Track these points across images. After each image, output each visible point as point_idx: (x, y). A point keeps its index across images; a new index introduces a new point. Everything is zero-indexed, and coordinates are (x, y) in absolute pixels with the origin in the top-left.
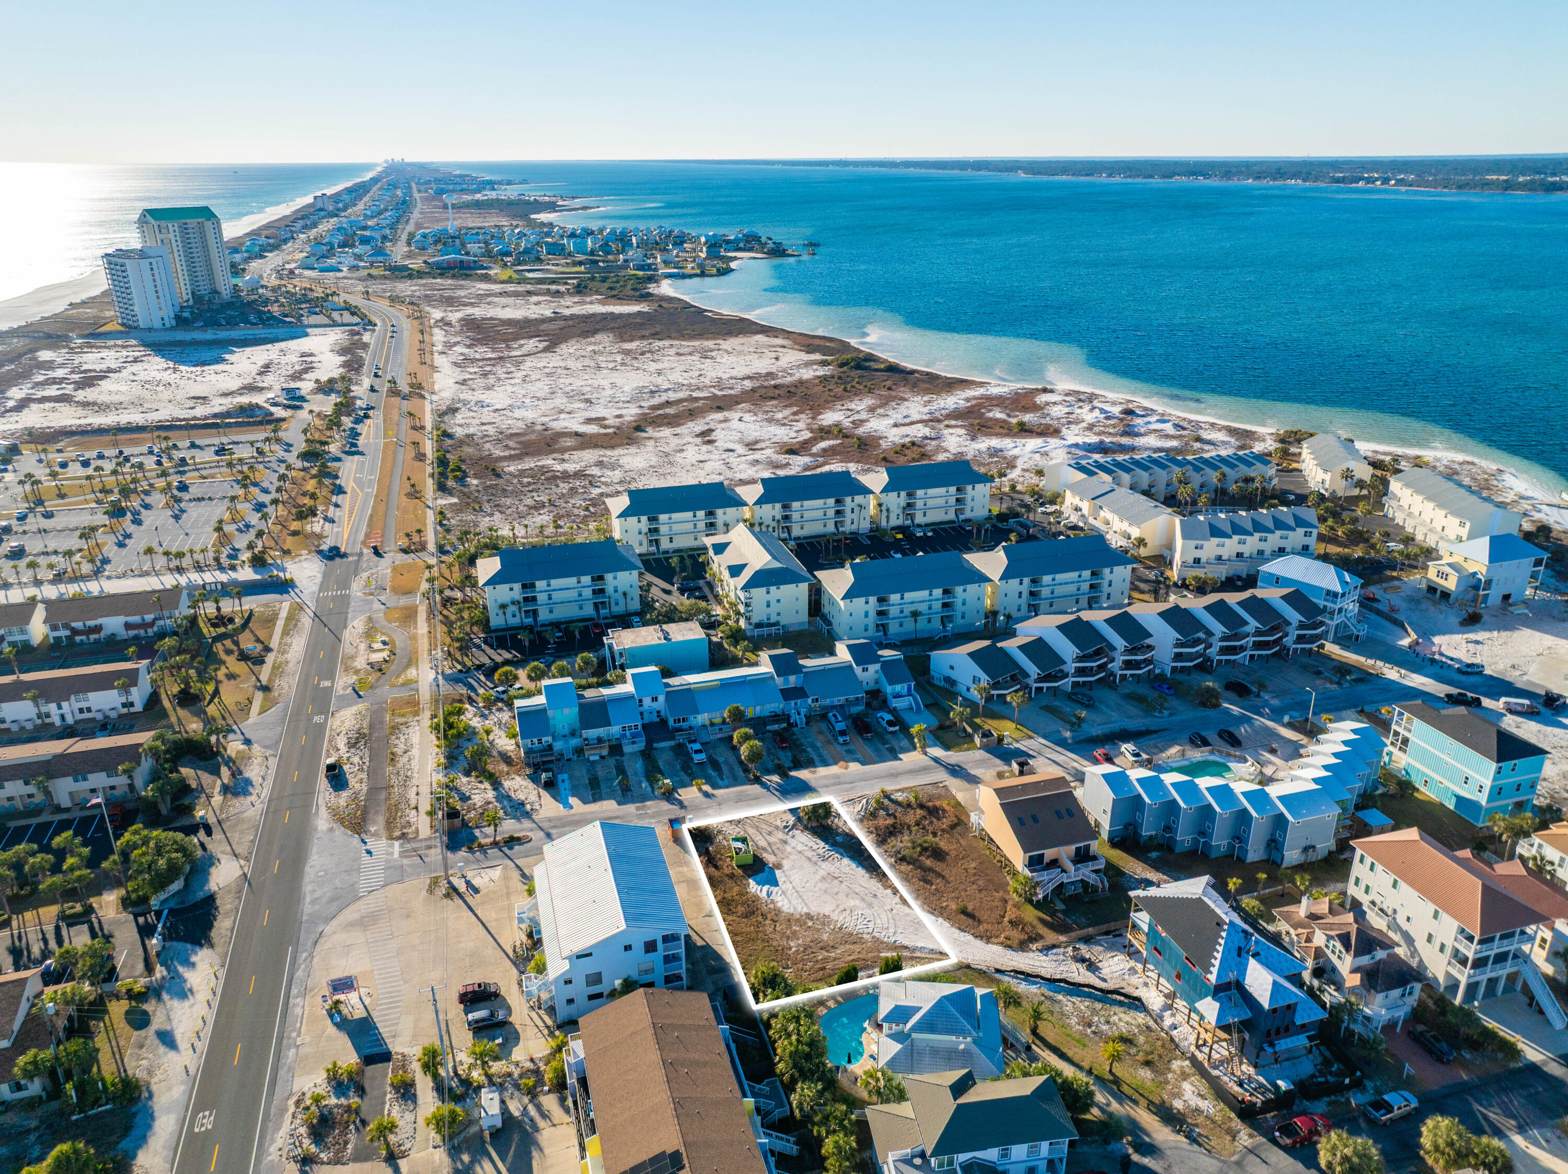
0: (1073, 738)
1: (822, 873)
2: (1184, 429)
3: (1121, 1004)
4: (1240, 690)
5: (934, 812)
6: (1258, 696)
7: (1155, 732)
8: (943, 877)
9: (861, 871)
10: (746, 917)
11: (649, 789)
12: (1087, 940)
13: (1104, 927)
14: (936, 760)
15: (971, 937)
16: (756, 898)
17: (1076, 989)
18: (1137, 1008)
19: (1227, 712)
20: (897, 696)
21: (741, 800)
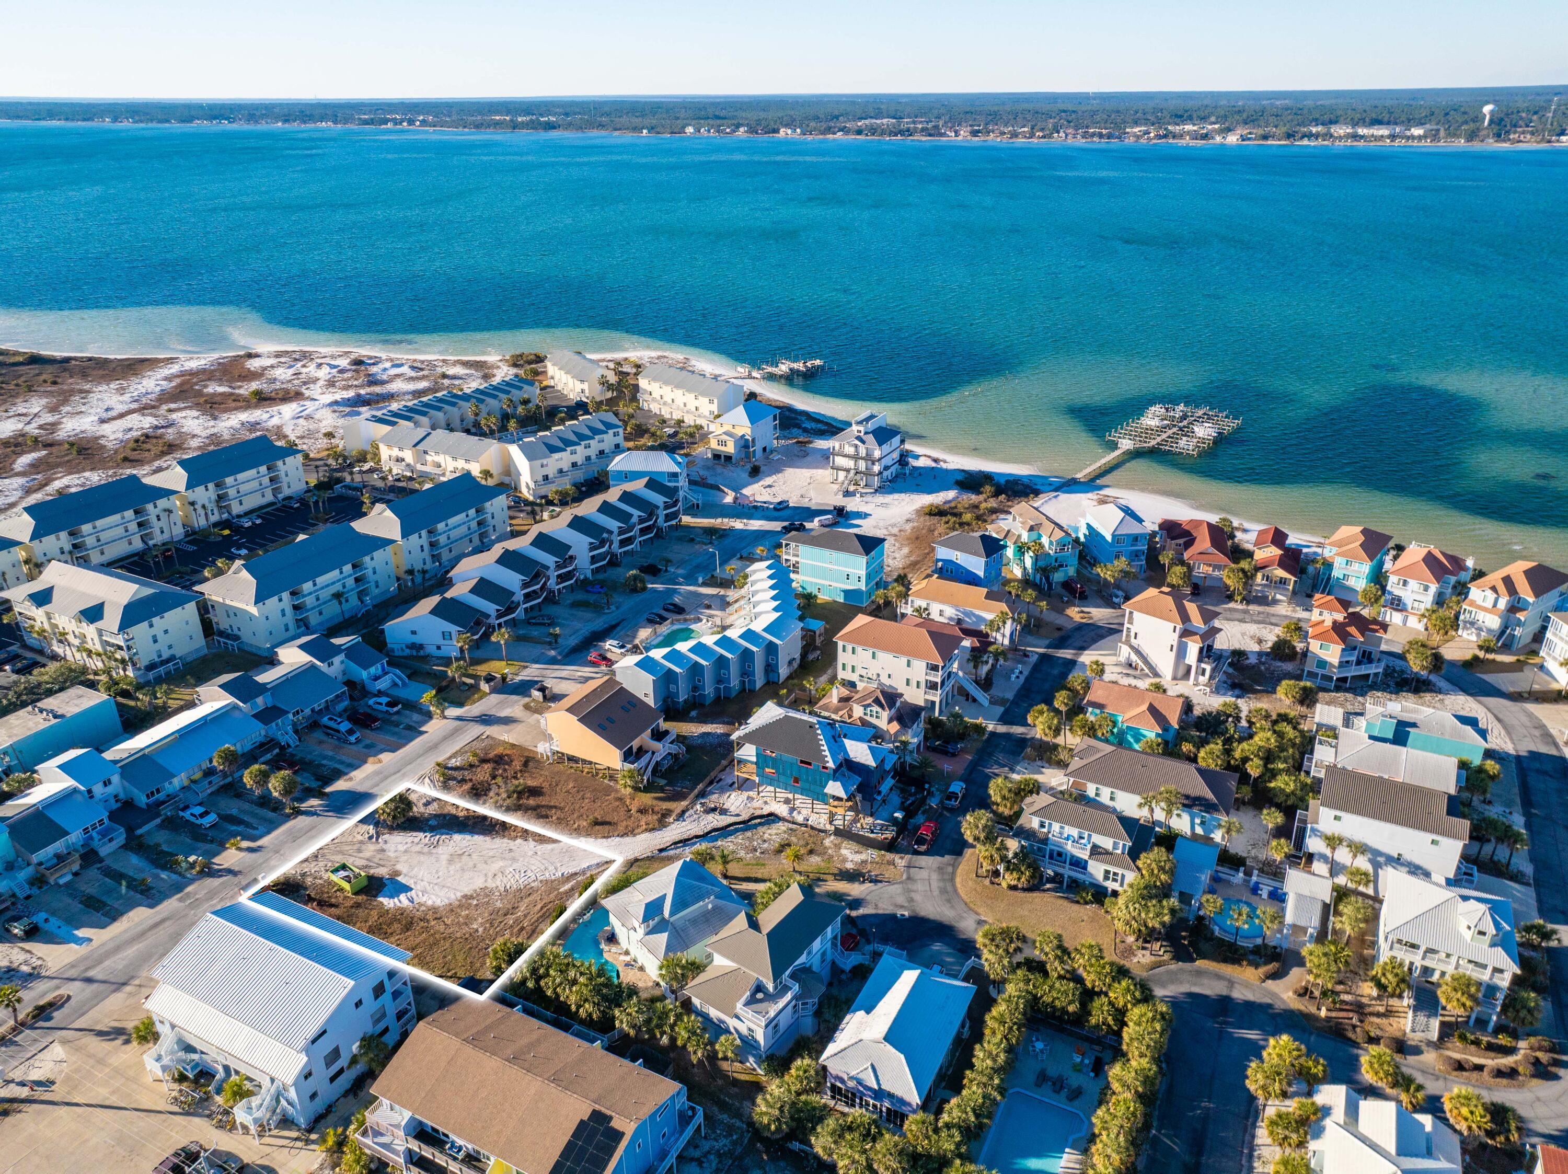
0: (560, 654)
1: (444, 858)
2: (422, 369)
3: (760, 824)
4: (652, 571)
5: (499, 760)
6: (666, 571)
7: (617, 625)
8: (555, 807)
9: (478, 839)
10: (408, 930)
11: (174, 877)
12: (702, 794)
13: (707, 780)
14: (459, 718)
15: (618, 839)
16: (402, 911)
17: (724, 831)
18: (774, 822)
19: (654, 591)
20: (376, 678)
21: (297, 839)
